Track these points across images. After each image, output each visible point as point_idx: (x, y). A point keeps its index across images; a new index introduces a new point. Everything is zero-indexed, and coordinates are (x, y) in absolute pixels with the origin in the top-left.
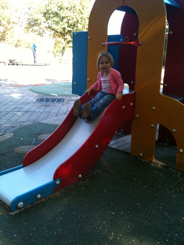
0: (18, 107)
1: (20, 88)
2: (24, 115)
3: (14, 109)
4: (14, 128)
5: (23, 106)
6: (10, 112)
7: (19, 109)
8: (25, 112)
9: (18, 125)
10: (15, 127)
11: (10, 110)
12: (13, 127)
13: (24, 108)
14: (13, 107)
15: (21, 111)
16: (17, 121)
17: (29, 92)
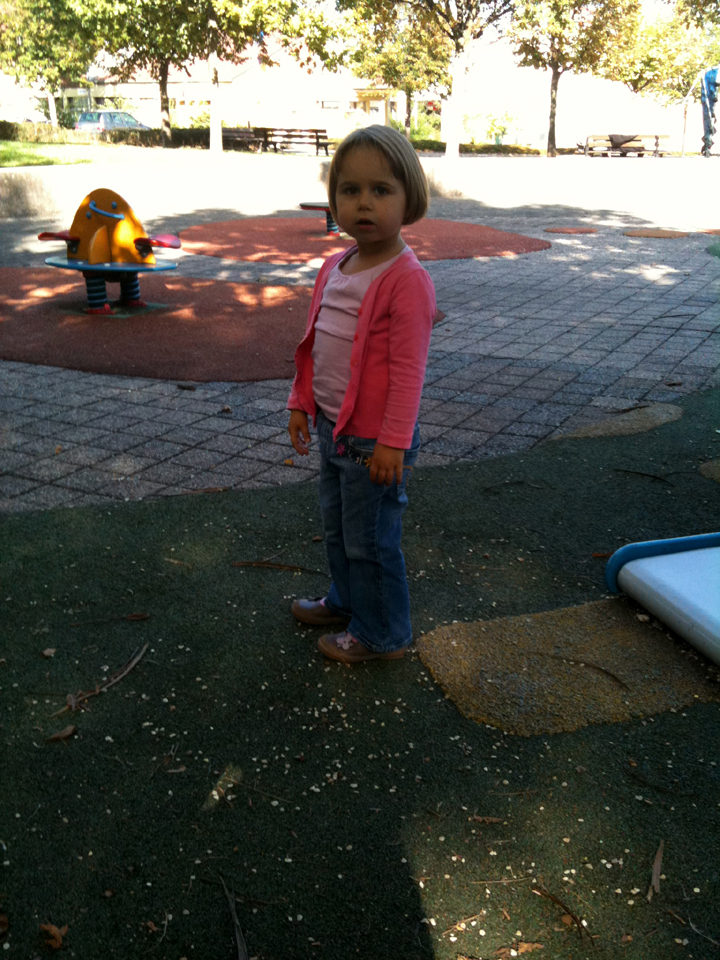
0: (674, 312)
1: (670, 244)
2: (706, 343)
3: (661, 317)
4: (676, 388)
5: (694, 310)
6: (645, 327)
7: (680, 320)
8: (708, 334)
9: (691, 378)
10: (680, 384)
11: (645, 323)
12: (674, 385)
13: (702, 316)
14: (655, 310)
15: (691, 327)
16: (684, 363)
17: (709, 258)
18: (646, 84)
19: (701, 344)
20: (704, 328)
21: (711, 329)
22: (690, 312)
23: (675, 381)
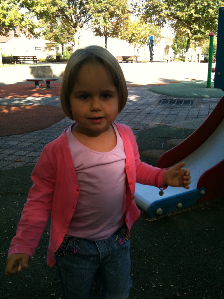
0: (139, 108)
1: (138, 88)
2: (147, 117)
3: (135, 110)
5: (144, 107)
6: (130, 113)
7: (140, 110)
8: (147, 114)
9: (142, 127)
10: (138, 129)
11: (130, 112)
13: (146, 109)
14: (133, 108)
15: (143, 112)
16: (140, 123)
17: (149, 92)
18: (133, 41)
19: (145, 117)
20: (146, 113)
21: (148, 113)
22: (143, 108)
23: (137, 128)
